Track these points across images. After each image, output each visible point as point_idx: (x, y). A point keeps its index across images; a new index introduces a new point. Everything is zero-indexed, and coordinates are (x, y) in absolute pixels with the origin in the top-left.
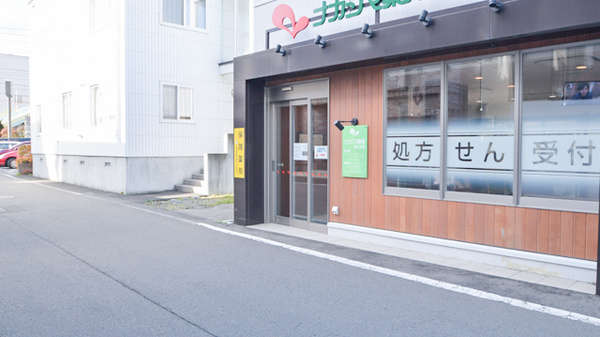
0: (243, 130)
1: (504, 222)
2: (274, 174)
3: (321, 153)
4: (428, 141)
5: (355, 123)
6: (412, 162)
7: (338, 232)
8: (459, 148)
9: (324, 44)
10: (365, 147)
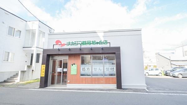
0: (45, 65)
1: (102, 80)
2: (51, 75)
3: (65, 70)
4: (89, 68)
5: (74, 64)
6: (86, 71)
7: (69, 86)
8: (94, 69)
9: (70, 49)
10: (76, 69)
